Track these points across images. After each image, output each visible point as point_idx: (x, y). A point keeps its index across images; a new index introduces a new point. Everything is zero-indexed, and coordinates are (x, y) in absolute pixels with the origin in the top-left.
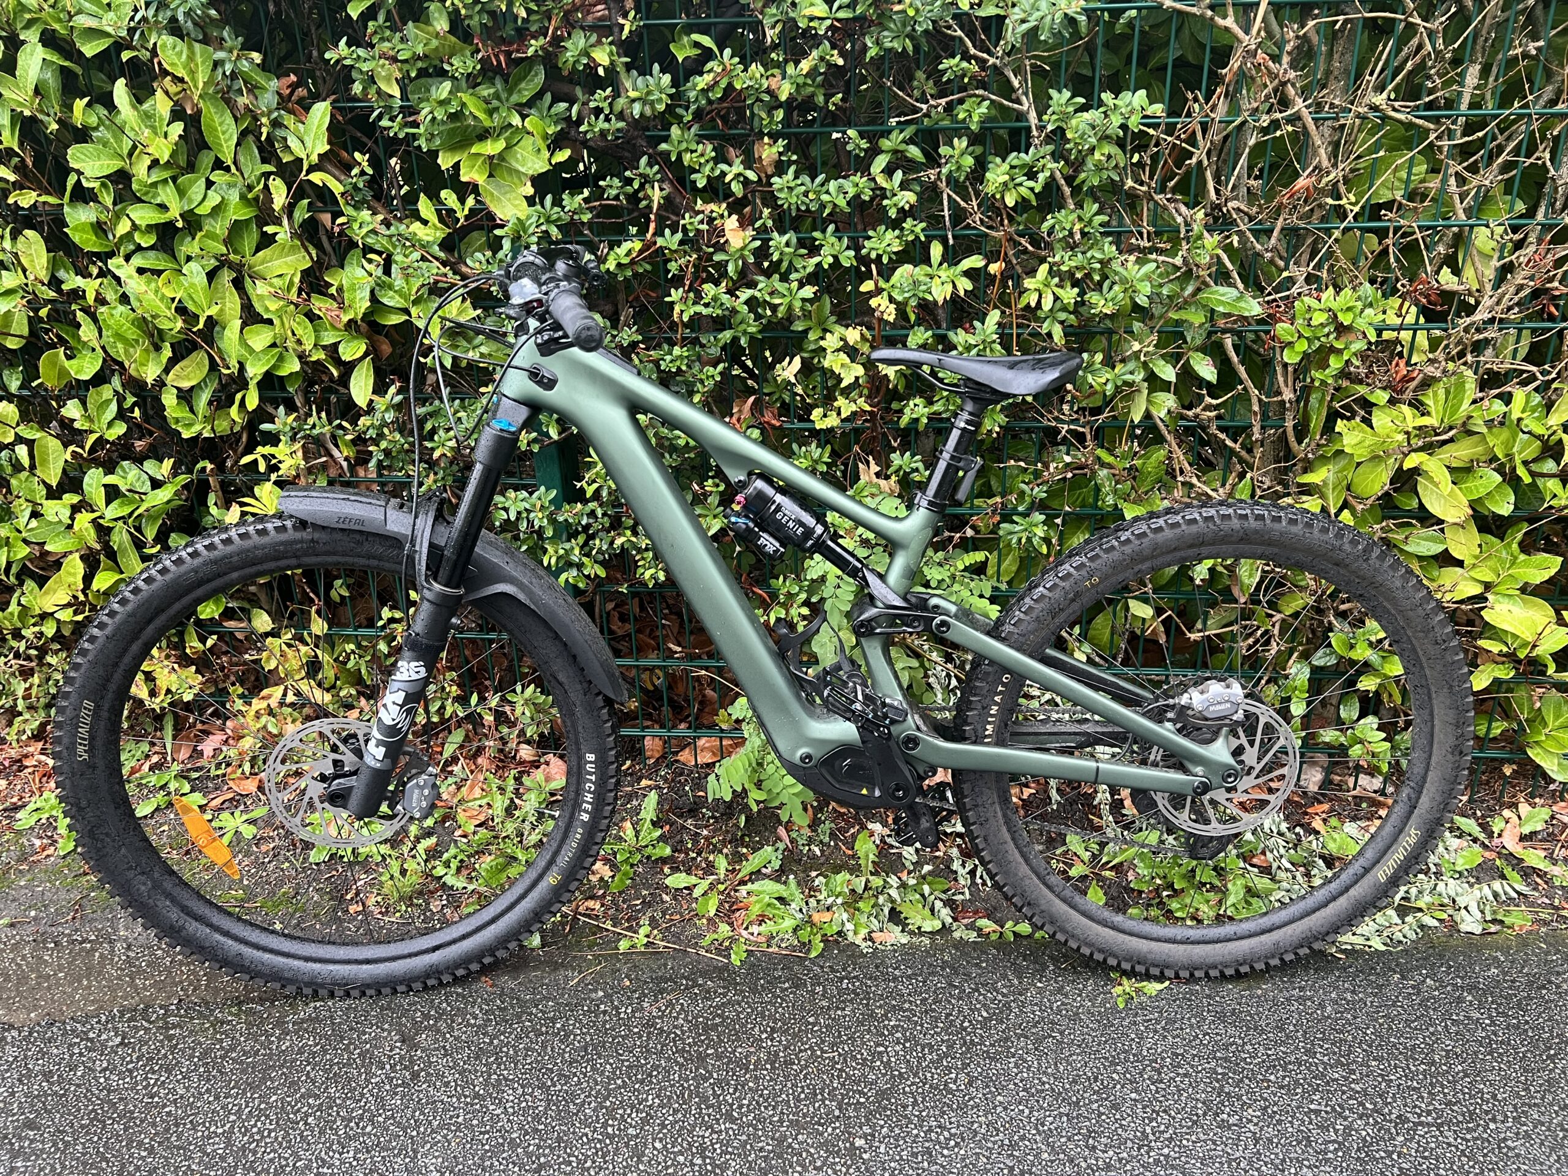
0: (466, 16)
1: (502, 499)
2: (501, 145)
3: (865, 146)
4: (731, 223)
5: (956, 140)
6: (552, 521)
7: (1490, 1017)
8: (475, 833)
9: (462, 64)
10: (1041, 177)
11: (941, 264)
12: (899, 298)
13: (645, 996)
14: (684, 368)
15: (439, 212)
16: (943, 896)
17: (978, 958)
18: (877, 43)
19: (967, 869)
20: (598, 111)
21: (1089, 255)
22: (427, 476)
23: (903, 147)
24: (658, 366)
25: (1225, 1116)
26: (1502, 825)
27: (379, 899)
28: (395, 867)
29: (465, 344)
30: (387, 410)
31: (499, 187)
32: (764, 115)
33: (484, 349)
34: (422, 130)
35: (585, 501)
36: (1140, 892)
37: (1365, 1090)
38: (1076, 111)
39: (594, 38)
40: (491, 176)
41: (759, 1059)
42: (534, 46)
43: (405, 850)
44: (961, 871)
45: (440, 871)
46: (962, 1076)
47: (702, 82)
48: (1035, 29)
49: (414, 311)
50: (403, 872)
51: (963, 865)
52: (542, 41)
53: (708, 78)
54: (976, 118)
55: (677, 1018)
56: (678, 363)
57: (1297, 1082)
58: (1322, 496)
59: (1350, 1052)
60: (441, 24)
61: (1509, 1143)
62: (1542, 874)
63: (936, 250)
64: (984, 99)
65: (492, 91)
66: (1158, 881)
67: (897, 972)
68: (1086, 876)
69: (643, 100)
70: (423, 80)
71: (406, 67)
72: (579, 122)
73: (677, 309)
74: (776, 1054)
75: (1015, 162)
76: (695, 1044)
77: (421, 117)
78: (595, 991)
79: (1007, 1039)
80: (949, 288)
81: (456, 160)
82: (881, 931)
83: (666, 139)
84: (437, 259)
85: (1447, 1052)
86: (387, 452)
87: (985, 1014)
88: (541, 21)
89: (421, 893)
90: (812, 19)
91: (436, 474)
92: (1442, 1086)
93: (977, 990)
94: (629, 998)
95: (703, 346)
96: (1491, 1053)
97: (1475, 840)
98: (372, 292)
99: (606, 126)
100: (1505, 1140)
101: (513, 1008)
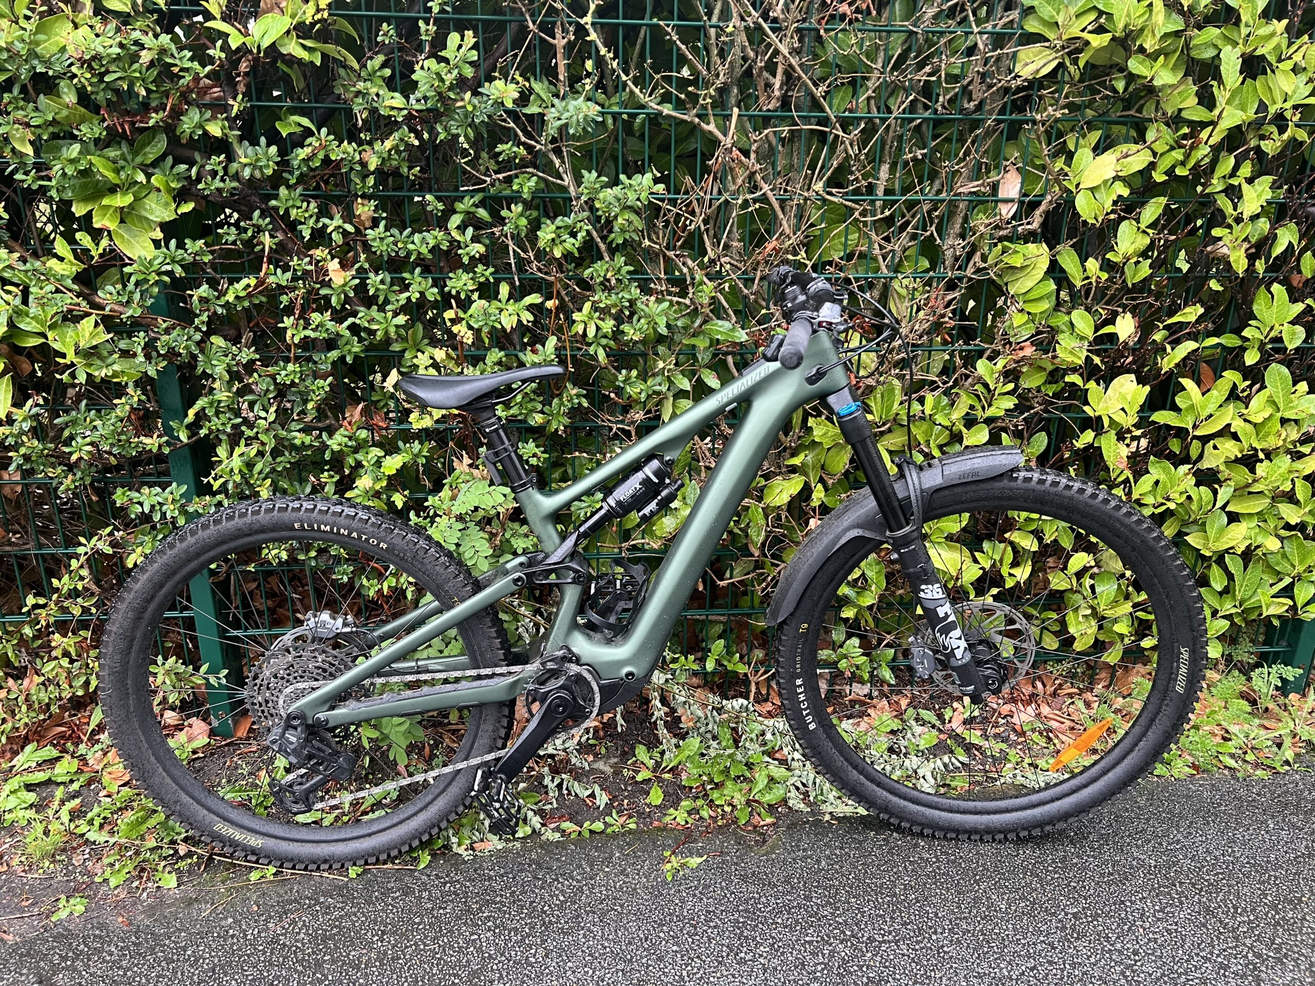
0: (92, 93)
1: (137, 495)
2: (129, 199)
3: (442, 208)
4: (333, 265)
5: (513, 206)
6: (183, 511)
7: (936, 857)
8: (119, 792)
9: (90, 130)
10: (579, 236)
11: (508, 300)
12: (476, 326)
13: (271, 917)
14: (297, 381)
15: (74, 251)
16: (535, 807)
17: (560, 853)
18: (446, 129)
19: (556, 782)
20: (214, 173)
21: (620, 296)
22: (66, 477)
23: (473, 209)
24: (275, 380)
25: (742, 955)
26: (951, 714)
27: (23, 859)
28: (40, 828)
29: (99, 362)
30: (24, 420)
31: (128, 230)
32: (358, 181)
33: (116, 367)
34: (54, 183)
35: (214, 494)
36: (691, 788)
37: (846, 921)
38: (602, 187)
39: (208, 114)
40: (122, 221)
41: (370, 958)
42: (154, 119)
43: (50, 812)
44: (552, 786)
45: (84, 828)
46: (540, 950)
47: (302, 153)
48: (566, 126)
49: (50, 335)
50: (46, 833)
51: (553, 781)
52: (161, 115)
53: (308, 150)
54: (526, 190)
55: (298, 933)
56: (292, 377)
57: (797, 922)
58: (806, 474)
59: (837, 894)
60: (70, 97)
61: (945, 949)
62: (979, 748)
63: (504, 290)
64: (533, 175)
65: (118, 153)
66: (705, 778)
67: (492, 873)
68: (650, 779)
69: (254, 166)
70: (55, 142)
71: (39, 131)
72: (199, 180)
73: (289, 333)
74: (385, 953)
75: (561, 224)
76: (314, 953)
77: (53, 172)
78: (226, 918)
79: (578, 916)
80: (515, 318)
81: (89, 208)
82: (482, 840)
83: (276, 197)
84: (70, 290)
85: (905, 885)
86: (26, 458)
87: (562, 898)
88: (161, 98)
89: (64, 850)
90: (393, 108)
91: (75, 475)
92: (901, 912)
93: (557, 880)
94: (256, 921)
95: (315, 363)
96: (935, 883)
97: (933, 727)
98: (10, 318)
99: (221, 185)
100: (943, 946)
101: (147, 943)
